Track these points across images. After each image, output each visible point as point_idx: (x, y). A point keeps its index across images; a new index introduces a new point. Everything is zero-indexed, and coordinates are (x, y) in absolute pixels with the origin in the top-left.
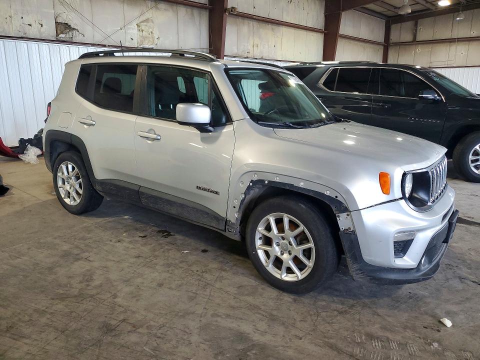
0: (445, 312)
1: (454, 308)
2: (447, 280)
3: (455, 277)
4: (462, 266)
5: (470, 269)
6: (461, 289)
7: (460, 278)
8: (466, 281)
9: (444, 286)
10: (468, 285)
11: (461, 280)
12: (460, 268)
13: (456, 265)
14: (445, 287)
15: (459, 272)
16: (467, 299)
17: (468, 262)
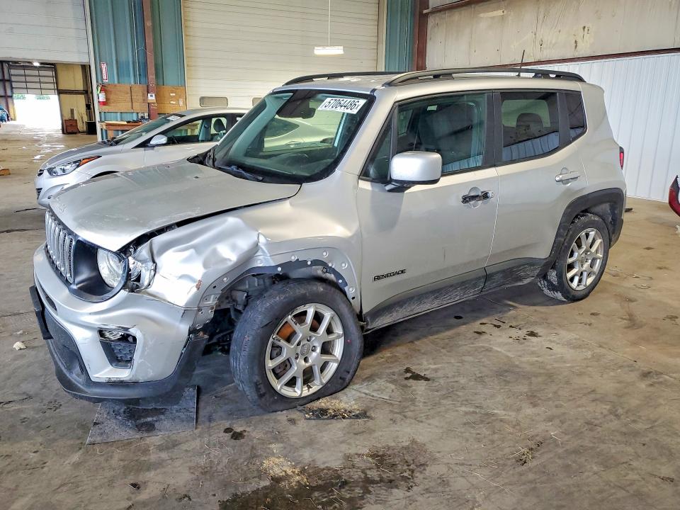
0: (25, 356)
1: (19, 363)
2: (44, 386)
3: (37, 395)
4: (37, 416)
5: (23, 421)
6: (21, 385)
7: (30, 397)
8: (21, 398)
9: (43, 377)
10: (15, 394)
11: (27, 395)
12: (37, 414)
13: (47, 415)
14: (41, 376)
15: (37, 405)
16: (9, 378)
17: (32, 432)
